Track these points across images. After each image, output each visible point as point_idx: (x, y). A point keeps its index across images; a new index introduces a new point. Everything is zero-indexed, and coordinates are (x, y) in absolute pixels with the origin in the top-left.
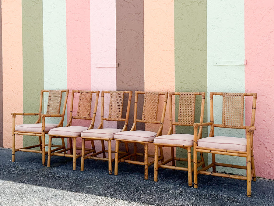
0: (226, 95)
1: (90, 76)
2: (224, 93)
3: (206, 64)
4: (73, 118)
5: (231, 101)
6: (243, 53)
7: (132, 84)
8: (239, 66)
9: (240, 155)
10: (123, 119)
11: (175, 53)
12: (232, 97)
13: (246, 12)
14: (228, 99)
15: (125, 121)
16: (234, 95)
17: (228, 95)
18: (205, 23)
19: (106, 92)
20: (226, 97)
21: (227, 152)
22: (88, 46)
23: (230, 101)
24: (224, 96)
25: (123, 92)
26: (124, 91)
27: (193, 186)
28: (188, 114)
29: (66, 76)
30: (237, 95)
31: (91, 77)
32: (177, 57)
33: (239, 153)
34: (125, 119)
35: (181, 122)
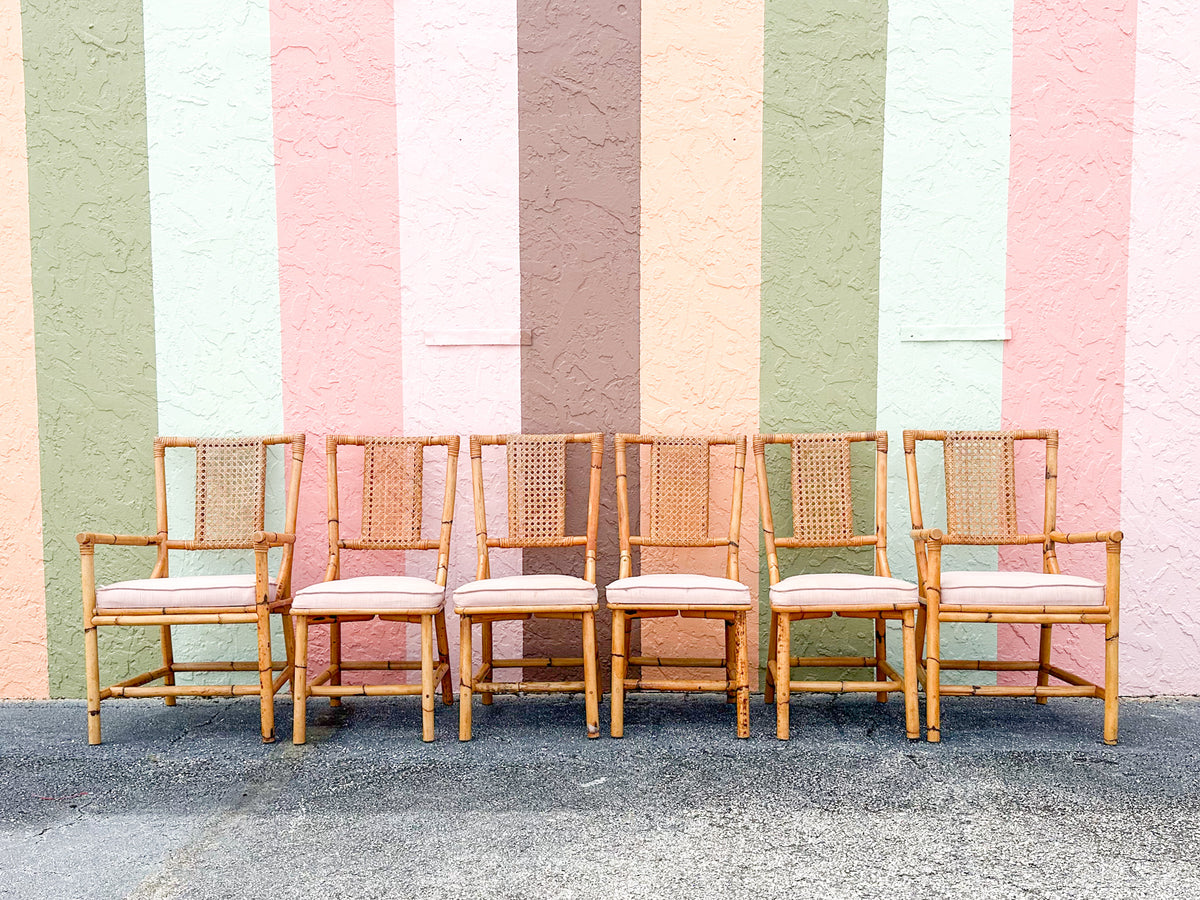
0: (957, 439)
1: (400, 378)
2: (951, 433)
3: (875, 337)
4: (345, 547)
5: (975, 457)
6: (999, 300)
7: (587, 408)
8: (984, 345)
9: (1088, 616)
10: (577, 539)
11: (764, 300)
12: (975, 445)
13: (1015, 168)
14: (964, 451)
15: (585, 544)
16: (981, 438)
17: (963, 438)
18: (876, 193)
19: (487, 440)
20: (957, 445)
21: (1044, 612)
22: (386, 255)
23: (969, 458)
24: (949, 440)
25: (563, 437)
26: (570, 436)
27: (924, 738)
28: (829, 506)
29: (279, 380)
30: (993, 438)
31: (404, 382)
32: (768, 310)
33: (1083, 613)
34: (585, 538)
35: (806, 536)
